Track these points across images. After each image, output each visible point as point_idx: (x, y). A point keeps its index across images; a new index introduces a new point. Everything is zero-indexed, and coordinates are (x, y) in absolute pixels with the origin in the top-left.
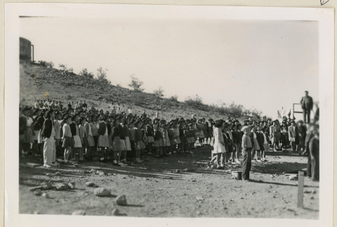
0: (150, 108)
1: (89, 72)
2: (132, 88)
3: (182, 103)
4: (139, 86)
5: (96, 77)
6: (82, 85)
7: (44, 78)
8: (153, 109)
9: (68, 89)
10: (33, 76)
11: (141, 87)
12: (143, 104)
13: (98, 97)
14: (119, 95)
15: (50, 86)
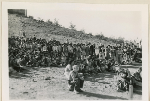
0: (76, 38)
1: (50, 21)
2: (70, 29)
3: (94, 36)
4: (74, 27)
5: (53, 23)
6: (45, 27)
7: (28, 24)
8: (78, 38)
9: (38, 29)
10: (23, 22)
11: (75, 28)
12: (73, 36)
13: (51, 33)
14: (62, 32)
15: (30, 27)
